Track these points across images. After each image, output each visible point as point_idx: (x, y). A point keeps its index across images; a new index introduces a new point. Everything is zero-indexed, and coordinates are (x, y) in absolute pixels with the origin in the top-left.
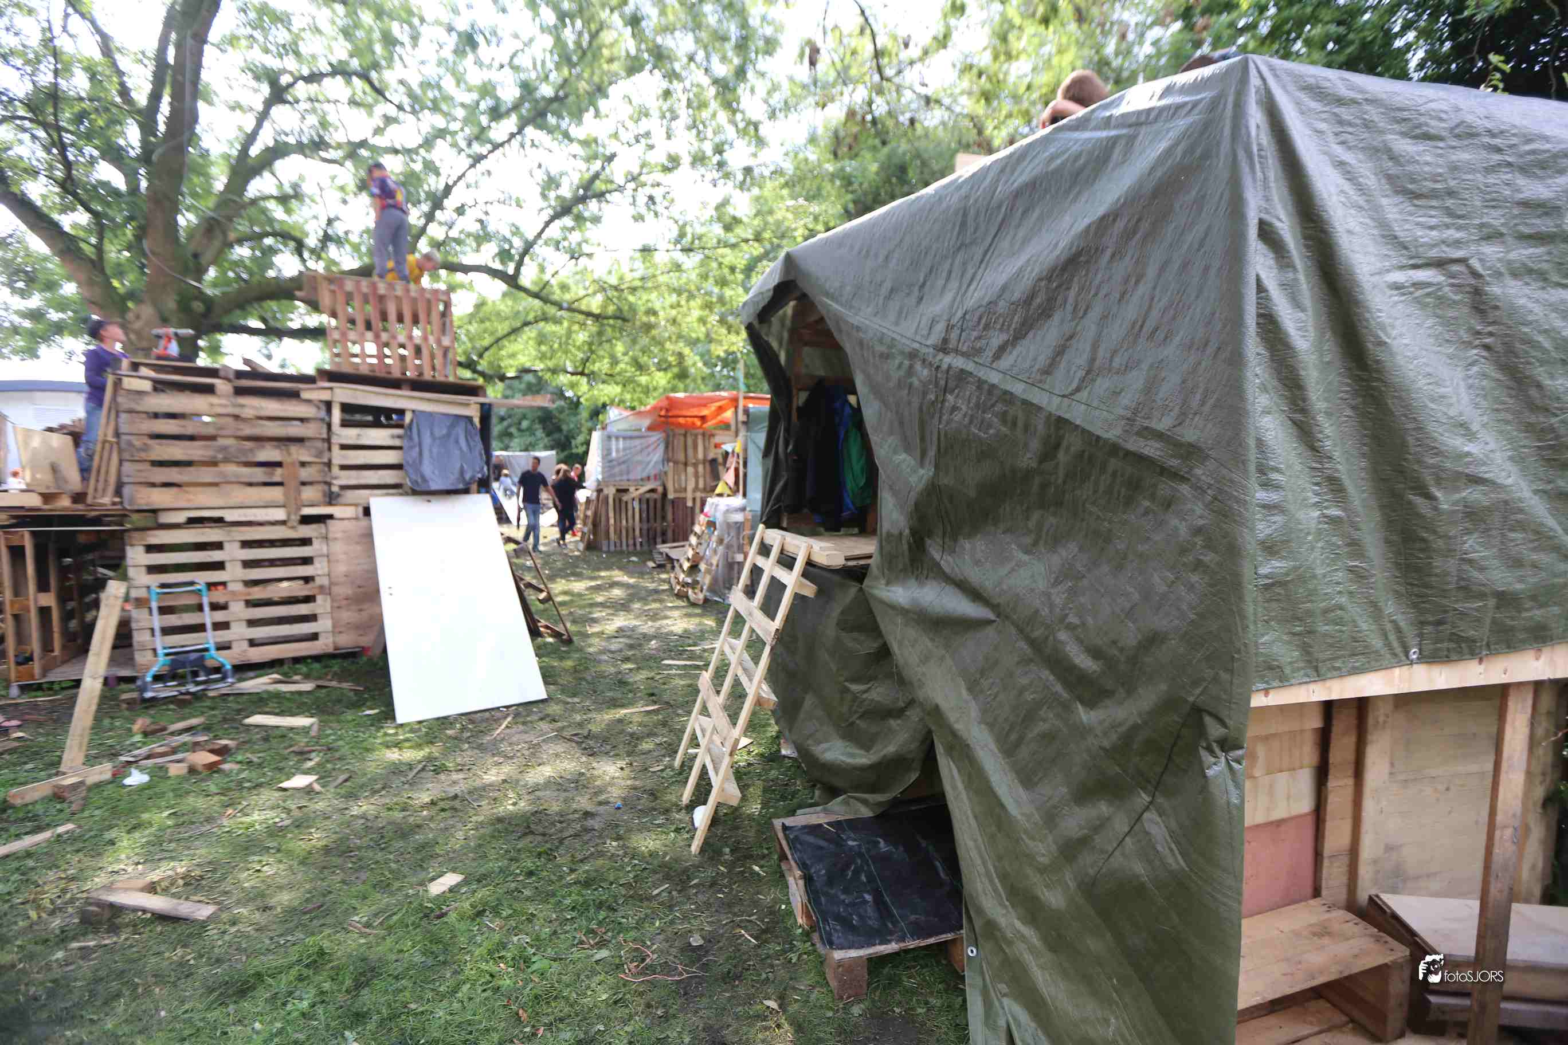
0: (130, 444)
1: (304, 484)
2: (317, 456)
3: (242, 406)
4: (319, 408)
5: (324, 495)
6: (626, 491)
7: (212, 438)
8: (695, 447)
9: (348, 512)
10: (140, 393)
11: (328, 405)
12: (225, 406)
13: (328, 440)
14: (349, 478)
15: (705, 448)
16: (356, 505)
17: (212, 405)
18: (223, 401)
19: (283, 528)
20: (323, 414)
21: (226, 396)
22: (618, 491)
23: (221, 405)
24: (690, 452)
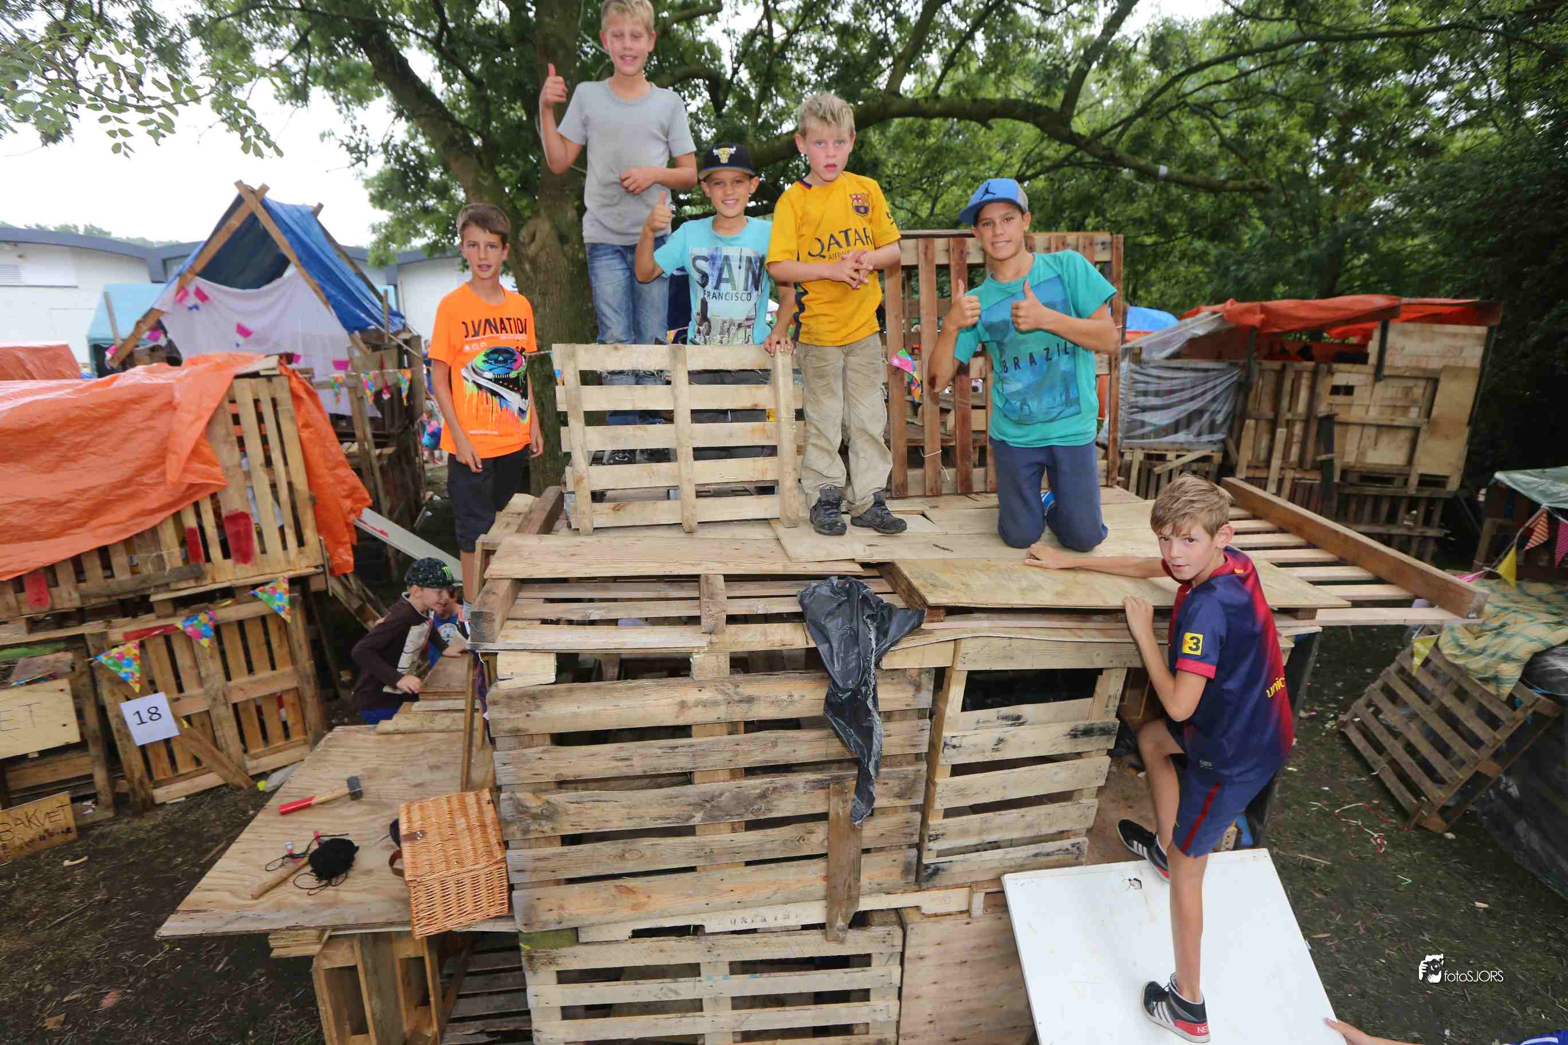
0: (521, 809)
1: (867, 851)
2: (900, 796)
3: (750, 700)
4: (918, 688)
5: (906, 871)
6: (1162, 458)
7: (686, 778)
8: (1294, 395)
9: (954, 900)
10: (532, 697)
11: (940, 677)
12: (715, 703)
13: (930, 758)
14: (964, 832)
15: (1313, 396)
16: (972, 886)
17: (683, 705)
18: (707, 695)
19: (816, 936)
20: (925, 699)
21: (716, 683)
22: (1149, 457)
23: (704, 704)
24: (1285, 402)
